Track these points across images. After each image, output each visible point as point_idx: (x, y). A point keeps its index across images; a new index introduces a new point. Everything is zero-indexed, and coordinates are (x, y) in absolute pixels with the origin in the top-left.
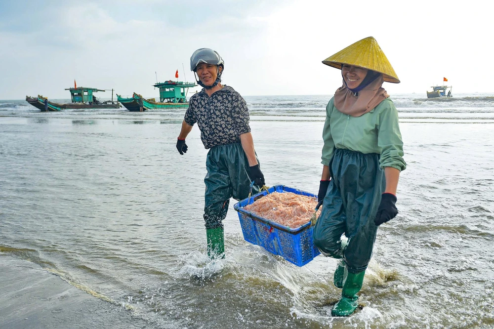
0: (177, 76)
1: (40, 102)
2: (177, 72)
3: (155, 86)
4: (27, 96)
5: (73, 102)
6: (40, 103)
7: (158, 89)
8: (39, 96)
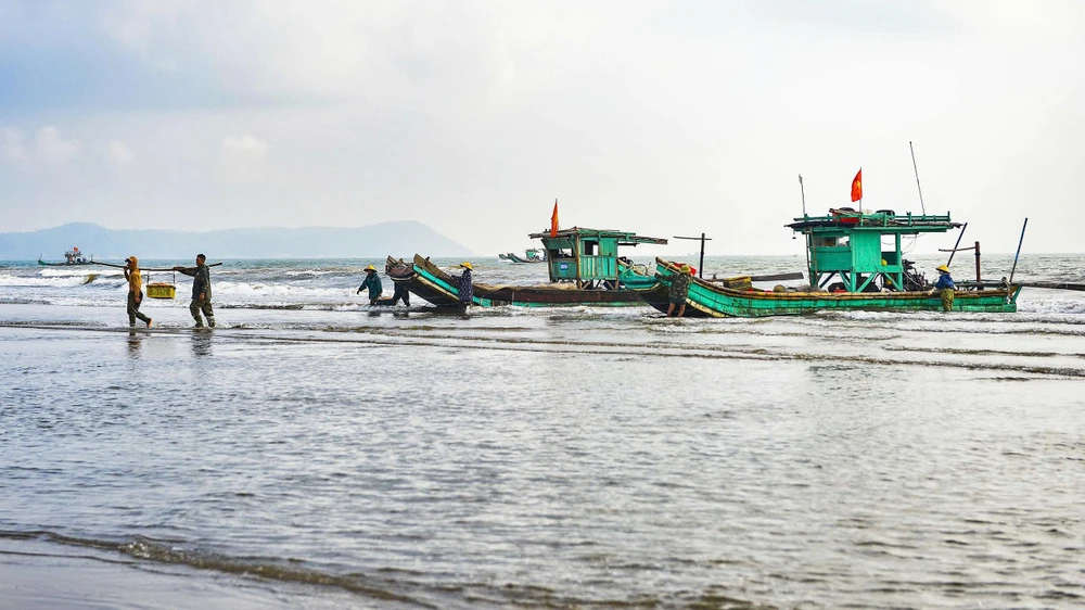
0: (856, 194)
1: (421, 278)
2: (858, 178)
3: (796, 227)
4: (389, 258)
5: (554, 280)
6: (420, 282)
7: (802, 239)
8: (417, 257)
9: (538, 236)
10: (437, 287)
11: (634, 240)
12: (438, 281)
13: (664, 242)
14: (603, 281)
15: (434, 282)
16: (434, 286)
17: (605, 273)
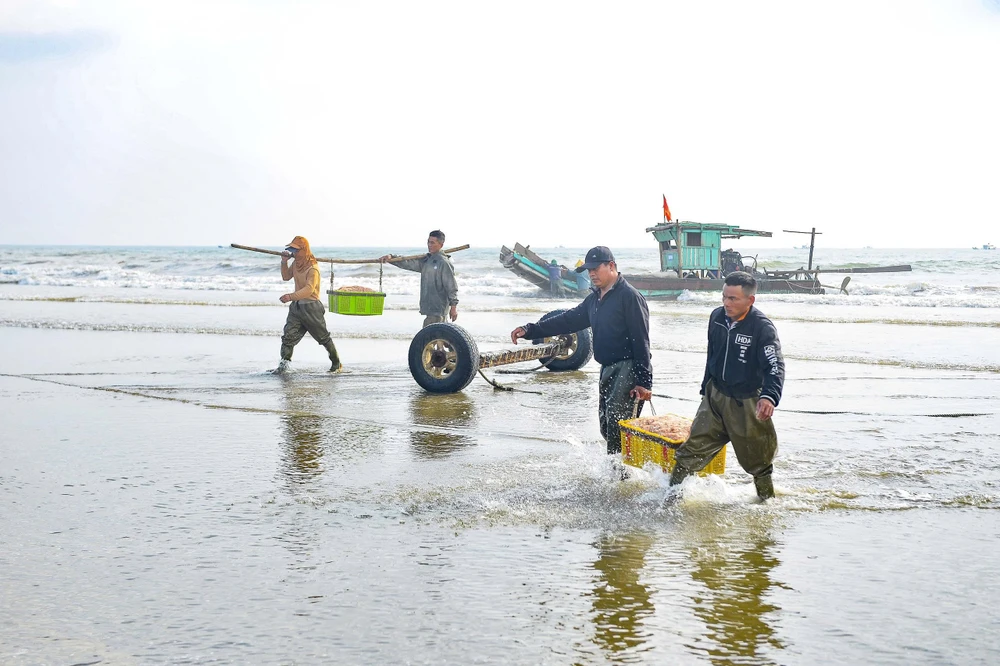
9: (652, 229)
10: (536, 273)
11: (738, 233)
12: (537, 267)
13: (769, 234)
14: (705, 273)
15: (534, 269)
16: (534, 272)
17: (708, 263)
